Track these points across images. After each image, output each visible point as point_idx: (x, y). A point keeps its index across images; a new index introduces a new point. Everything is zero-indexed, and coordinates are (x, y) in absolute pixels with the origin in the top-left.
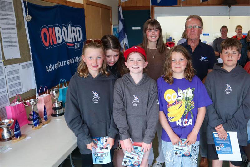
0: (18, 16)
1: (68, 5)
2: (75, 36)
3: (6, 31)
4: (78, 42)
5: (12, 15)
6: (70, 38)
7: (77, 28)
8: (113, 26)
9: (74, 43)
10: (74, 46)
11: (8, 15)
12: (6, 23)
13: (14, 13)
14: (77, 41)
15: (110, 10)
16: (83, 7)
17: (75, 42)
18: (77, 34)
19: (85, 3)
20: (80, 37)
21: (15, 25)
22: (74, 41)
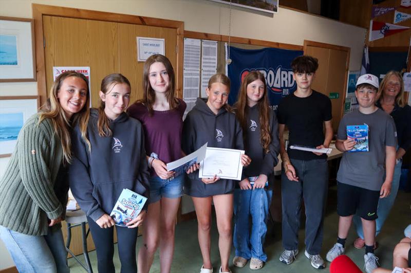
0: (220, 60)
1: (280, 47)
2: (284, 82)
3: (206, 73)
4: (288, 88)
5: (215, 59)
6: (277, 83)
7: (289, 72)
8: (349, 72)
9: (281, 88)
10: (282, 92)
11: (210, 59)
12: (208, 66)
13: (216, 57)
14: (286, 86)
15: (347, 51)
16: (302, 49)
17: (284, 87)
18: (288, 79)
19: (306, 44)
20: (291, 83)
21: (216, 68)
22: (282, 86)
